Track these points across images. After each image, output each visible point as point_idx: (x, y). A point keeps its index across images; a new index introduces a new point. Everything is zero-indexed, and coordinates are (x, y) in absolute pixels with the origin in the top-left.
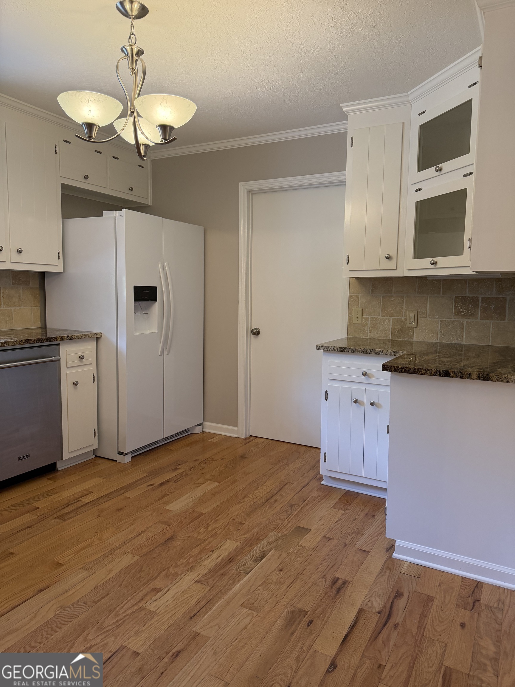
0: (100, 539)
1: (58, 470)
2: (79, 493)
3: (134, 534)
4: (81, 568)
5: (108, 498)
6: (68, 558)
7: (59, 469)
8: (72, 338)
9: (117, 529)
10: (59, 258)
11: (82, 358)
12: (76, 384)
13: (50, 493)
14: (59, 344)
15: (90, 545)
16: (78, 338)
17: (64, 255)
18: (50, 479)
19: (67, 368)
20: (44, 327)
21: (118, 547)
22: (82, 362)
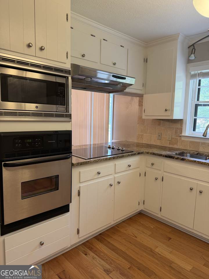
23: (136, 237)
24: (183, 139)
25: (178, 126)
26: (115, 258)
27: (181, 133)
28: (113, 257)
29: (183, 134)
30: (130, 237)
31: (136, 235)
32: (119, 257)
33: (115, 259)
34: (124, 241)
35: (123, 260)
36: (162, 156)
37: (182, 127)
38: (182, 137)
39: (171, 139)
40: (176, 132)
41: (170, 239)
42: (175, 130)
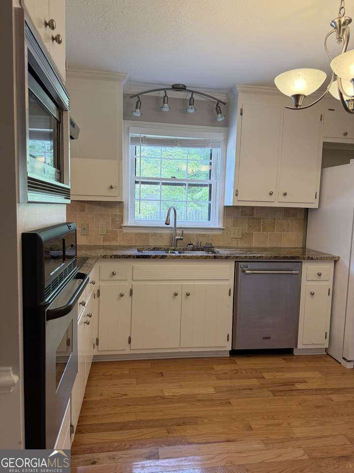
0: (289, 424)
1: (293, 355)
2: (297, 378)
3: (318, 434)
4: (261, 440)
5: (316, 392)
6: (258, 427)
7: (295, 354)
8: (312, 259)
9: (307, 422)
10: (316, 198)
11: (319, 275)
12: (312, 294)
13: (278, 370)
14: (301, 262)
15: (278, 425)
16: (317, 259)
17: (320, 196)
18: (284, 359)
19: (307, 280)
20: (304, 248)
21: (298, 439)
22: (319, 278)
23: (126, 395)
24: (125, 231)
25: (116, 211)
26: (137, 435)
27: (122, 221)
28: (133, 436)
29: (125, 224)
30: (118, 399)
31: (123, 393)
32: (140, 430)
33: (139, 436)
34: (119, 409)
35: (149, 430)
36: (131, 257)
37: (123, 213)
38: (124, 228)
39: (105, 231)
40: (113, 221)
41: (162, 373)
42: (111, 218)
